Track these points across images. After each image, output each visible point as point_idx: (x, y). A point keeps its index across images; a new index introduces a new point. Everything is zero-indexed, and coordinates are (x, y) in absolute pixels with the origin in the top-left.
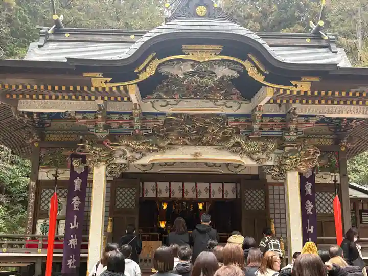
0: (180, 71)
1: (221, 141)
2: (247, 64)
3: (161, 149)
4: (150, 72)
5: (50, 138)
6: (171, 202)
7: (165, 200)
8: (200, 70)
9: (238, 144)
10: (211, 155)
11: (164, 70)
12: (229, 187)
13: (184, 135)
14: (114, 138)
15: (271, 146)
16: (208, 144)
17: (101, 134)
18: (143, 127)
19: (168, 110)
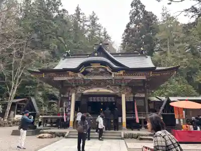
0: (90, 70)
1: (104, 86)
2: (107, 68)
3: (89, 89)
4: (83, 70)
5: (65, 85)
6: (103, 102)
7: (102, 102)
8: (97, 69)
9: (108, 87)
10: (102, 90)
11: (87, 70)
12: (113, 98)
13: (95, 85)
14: (77, 86)
15: (118, 87)
16: (101, 87)
17: (74, 85)
18: (85, 83)
19: (91, 78)
